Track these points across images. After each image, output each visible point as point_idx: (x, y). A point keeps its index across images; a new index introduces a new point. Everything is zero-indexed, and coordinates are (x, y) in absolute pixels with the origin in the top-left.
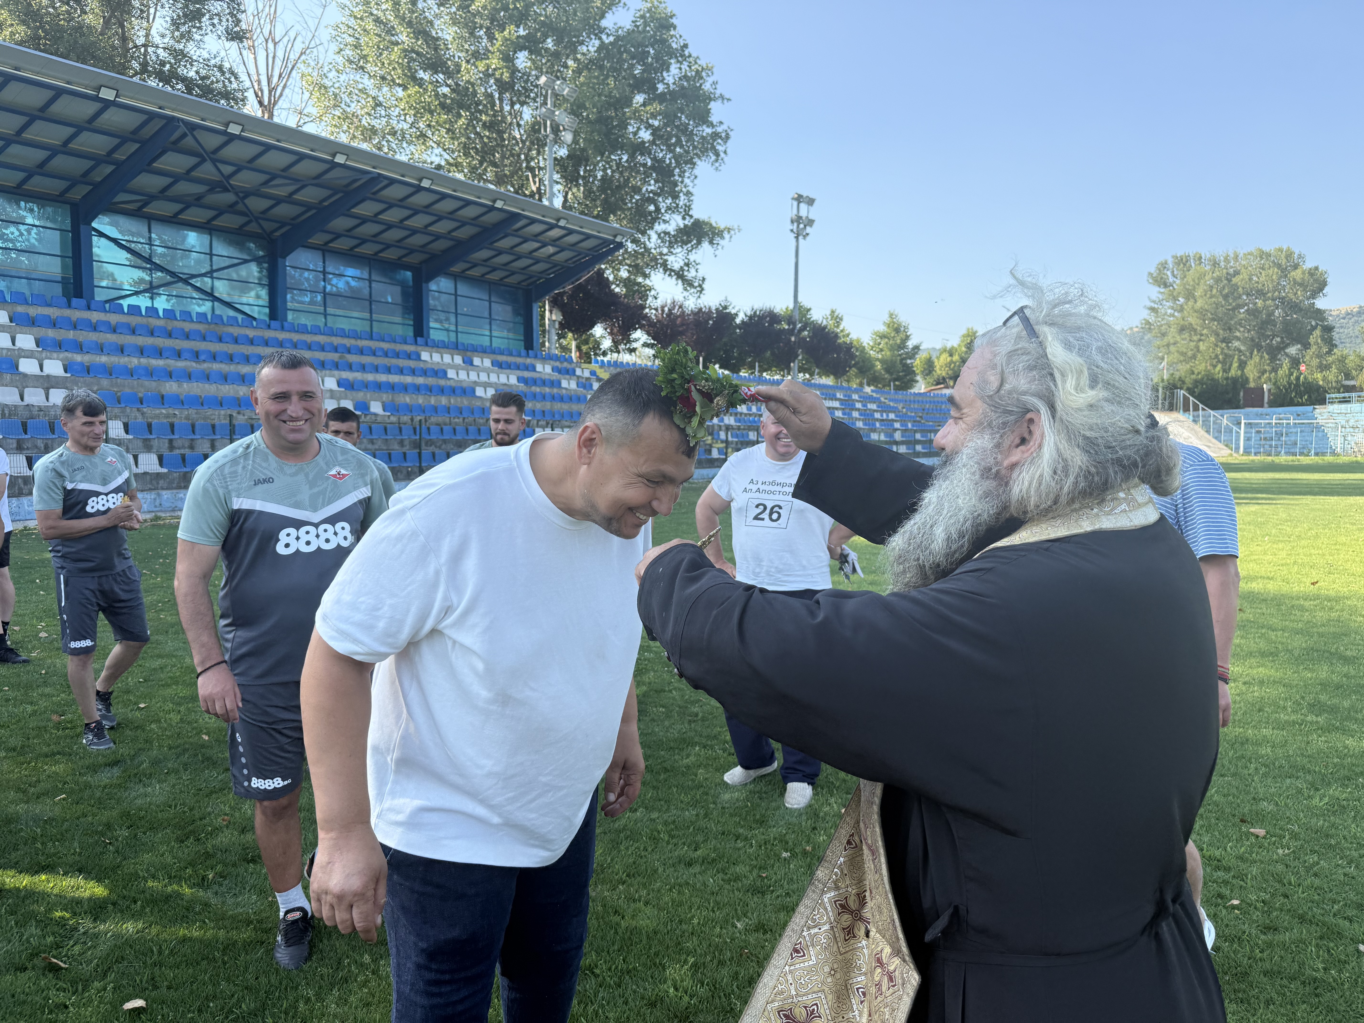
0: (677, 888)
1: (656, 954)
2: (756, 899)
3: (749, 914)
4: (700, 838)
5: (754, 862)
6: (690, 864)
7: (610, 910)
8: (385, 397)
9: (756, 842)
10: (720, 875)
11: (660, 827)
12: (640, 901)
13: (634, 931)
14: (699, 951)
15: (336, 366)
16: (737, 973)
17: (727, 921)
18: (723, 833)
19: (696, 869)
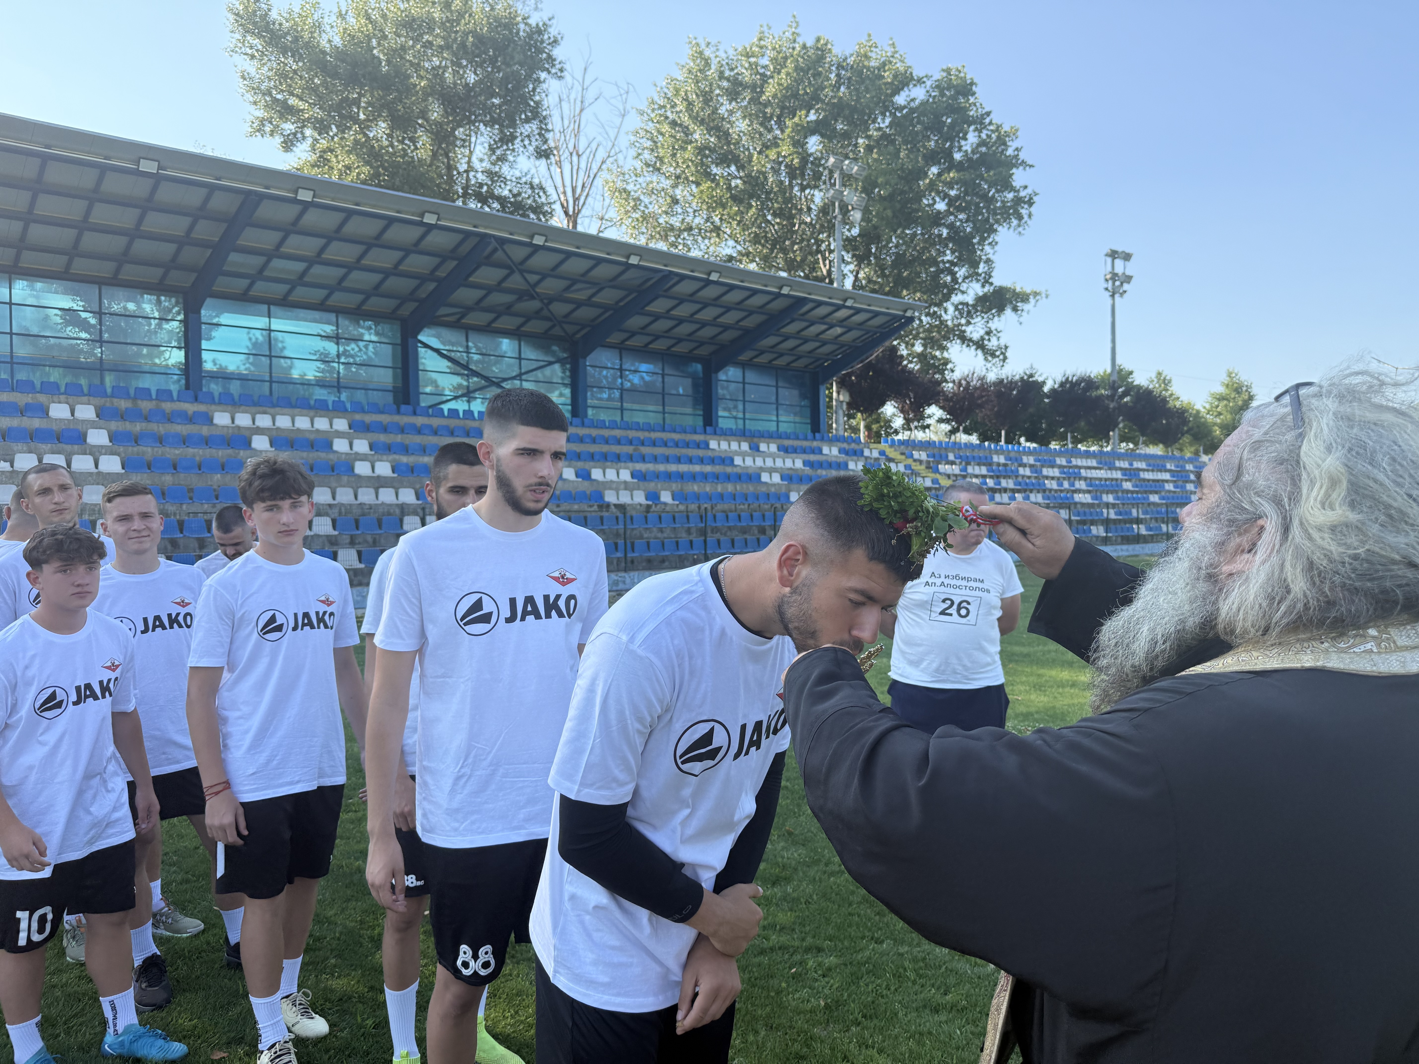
6: (936, 1010)
8: (674, 486)
11: (906, 964)
15: (631, 458)
19: (943, 1017)
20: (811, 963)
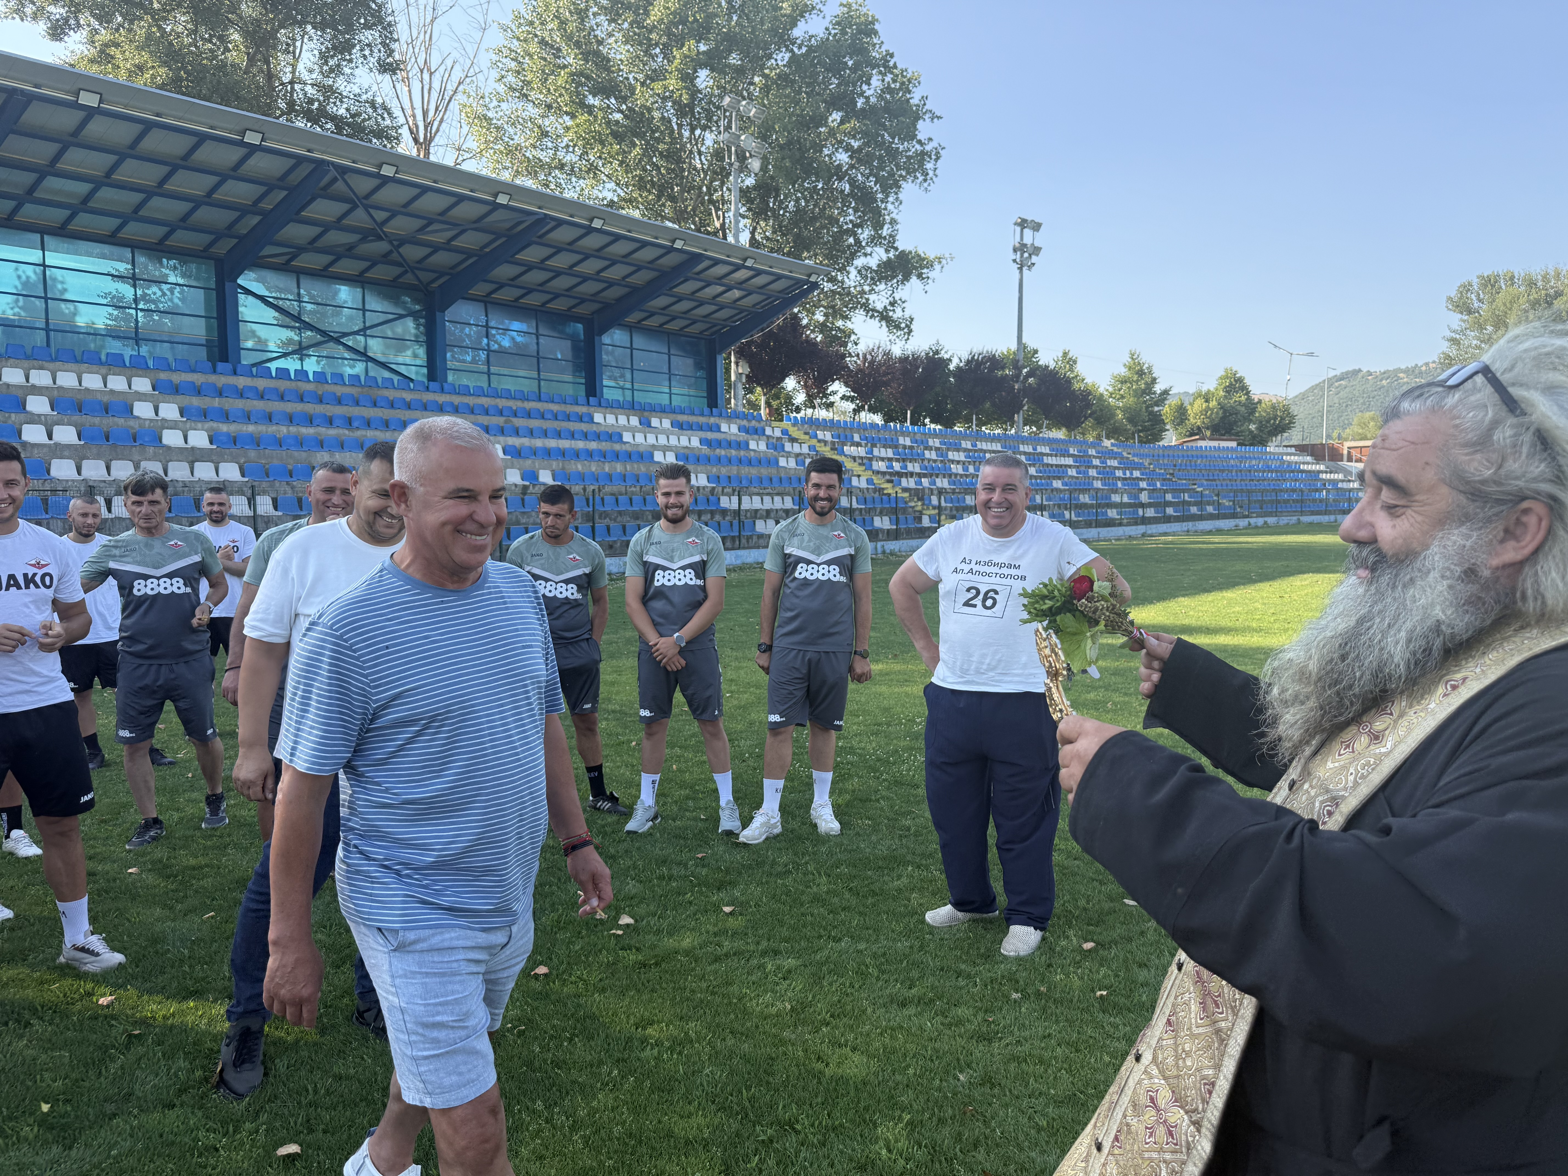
0: (889, 1032)
1: (866, 1109)
2: (981, 1048)
3: (974, 1065)
4: (915, 974)
5: (979, 1004)
6: (903, 1004)
7: (813, 1056)
8: (555, 465)
9: (981, 980)
10: (939, 1019)
11: (868, 960)
12: (846, 1046)
13: (841, 1080)
14: (915, 1106)
15: (502, 431)
16: (960, 1134)
17: (947, 1072)
18: (942, 969)
19: (911, 1010)
20: (770, 966)
